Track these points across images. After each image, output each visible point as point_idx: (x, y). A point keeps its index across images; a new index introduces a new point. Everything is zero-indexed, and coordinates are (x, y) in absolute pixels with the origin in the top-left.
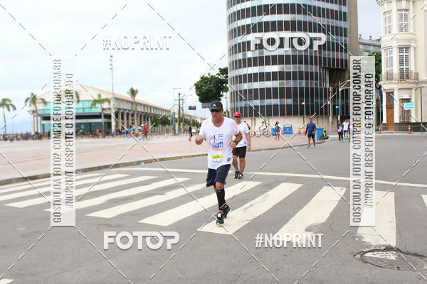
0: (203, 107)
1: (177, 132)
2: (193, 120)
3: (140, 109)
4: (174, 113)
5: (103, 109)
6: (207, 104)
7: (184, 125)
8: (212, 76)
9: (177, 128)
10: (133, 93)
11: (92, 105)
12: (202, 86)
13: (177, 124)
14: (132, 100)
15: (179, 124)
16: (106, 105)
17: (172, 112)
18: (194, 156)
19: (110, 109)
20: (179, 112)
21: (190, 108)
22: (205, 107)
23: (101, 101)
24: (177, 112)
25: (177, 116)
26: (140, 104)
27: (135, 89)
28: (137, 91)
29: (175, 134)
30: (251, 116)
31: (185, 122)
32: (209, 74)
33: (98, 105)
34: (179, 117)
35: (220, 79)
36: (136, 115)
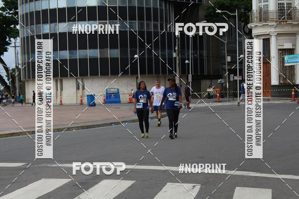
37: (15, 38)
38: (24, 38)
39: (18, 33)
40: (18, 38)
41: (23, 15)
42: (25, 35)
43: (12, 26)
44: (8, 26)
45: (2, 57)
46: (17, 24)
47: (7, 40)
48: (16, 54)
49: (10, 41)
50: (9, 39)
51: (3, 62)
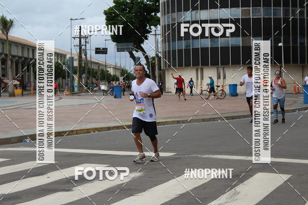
0: (119, 50)
1: (76, 89)
2: (102, 71)
3: (16, 52)
4: (72, 59)
6: (124, 45)
7: (88, 78)
9: (76, 84)
10: (6, 25)
12: (117, 16)
13: (76, 77)
14: (4, 37)
15: (80, 78)
17: (68, 56)
18: (109, 129)
20: (80, 57)
21: (98, 51)
24: (76, 57)
25: (76, 64)
27: (8, 19)
28: (12, 22)
29: (72, 92)
30: (196, 64)
31: (89, 72)
34: (80, 64)
36: (9, 63)
37: (155, 26)
38: (165, 26)
39: (159, 21)
40: (158, 26)
41: (164, 2)
42: (166, 23)
43: (153, 14)
44: (149, 14)
45: (142, 45)
46: (158, 11)
47: (147, 28)
49: (151, 29)
50: (150, 26)
51: (143, 50)
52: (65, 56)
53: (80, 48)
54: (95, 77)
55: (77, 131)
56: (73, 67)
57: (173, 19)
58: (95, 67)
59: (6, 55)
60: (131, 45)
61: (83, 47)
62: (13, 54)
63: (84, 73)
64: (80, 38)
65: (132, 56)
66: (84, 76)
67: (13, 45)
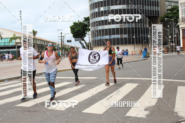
0: (75, 41)
4: (59, 44)
5: (16, 43)
6: (77, 39)
7: (65, 51)
8: (80, 22)
10: (34, 33)
11: (10, 41)
12: (75, 28)
13: (60, 51)
14: (34, 37)
15: (62, 51)
16: (18, 41)
17: (57, 44)
19: (20, 43)
20: (62, 44)
21: (68, 41)
22: (77, 41)
23: (15, 38)
24: (60, 44)
25: (60, 46)
26: (39, 40)
28: (36, 32)
30: (104, 45)
31: (65, 49)
32: (78, 21)
33: (14, 41)
34: (62, 46)
35: (85, 24)
36: (36, 46)
38: (92, 31)
39: (90, 30)
43: (88, 27)
44: (86, 27)
45: (84, 38)
46: (90, 26)
47: (86, 32)
48: (89, 37)
51: (84, 40)
52: (56, 43)
53: (62, 40)
54: (67, 51)
55: (61, 70)
56: (59, 47)
57: (95, 29)
58: (67, 47)
59: (35, 44)
60: (80, 39)
61: (63, 40)
62: (37, 43)
63: (63, 49)
64: (61, 37)
65: (80, 43)
66: (63, 50)
67: (37, 40)
